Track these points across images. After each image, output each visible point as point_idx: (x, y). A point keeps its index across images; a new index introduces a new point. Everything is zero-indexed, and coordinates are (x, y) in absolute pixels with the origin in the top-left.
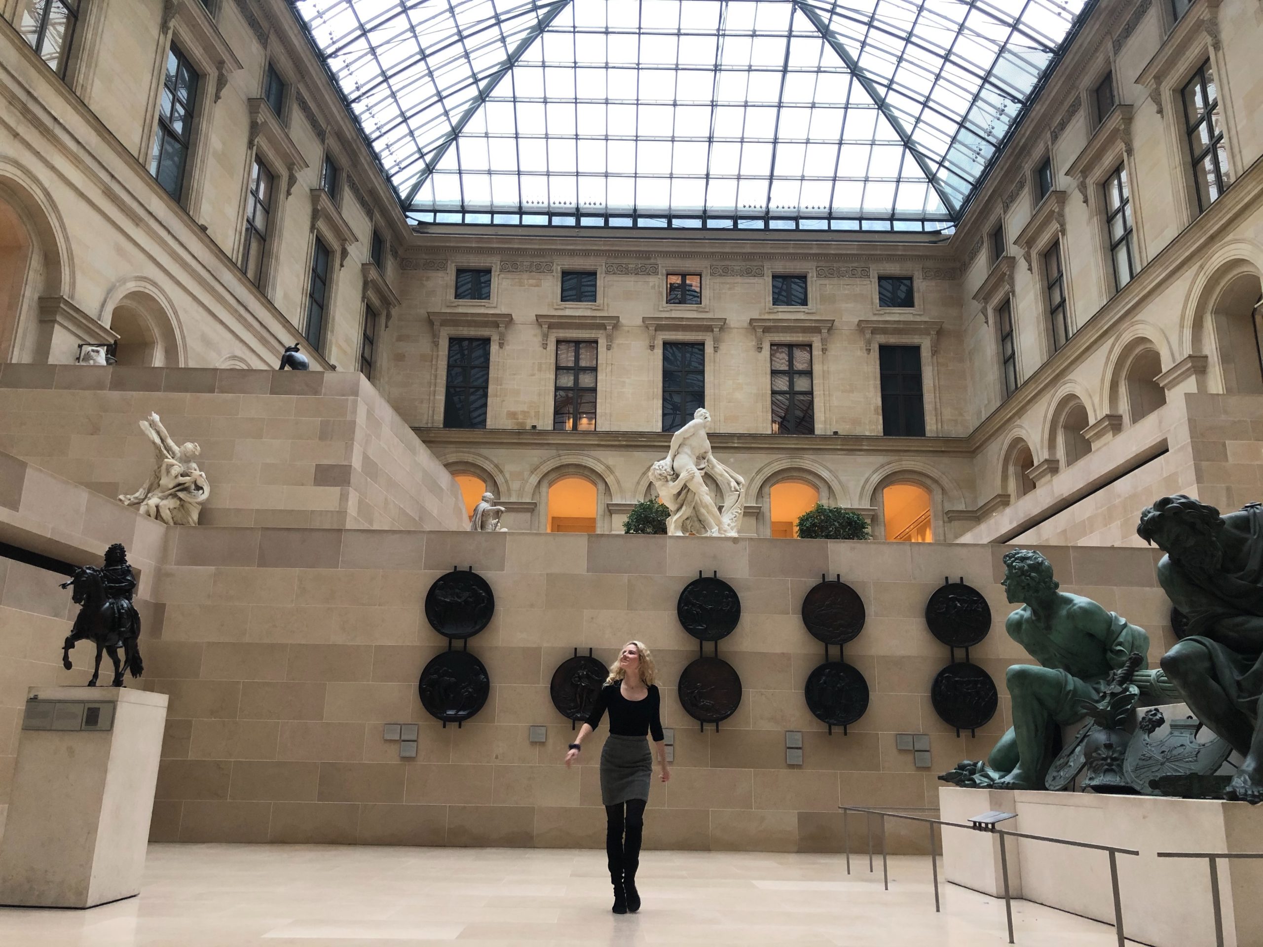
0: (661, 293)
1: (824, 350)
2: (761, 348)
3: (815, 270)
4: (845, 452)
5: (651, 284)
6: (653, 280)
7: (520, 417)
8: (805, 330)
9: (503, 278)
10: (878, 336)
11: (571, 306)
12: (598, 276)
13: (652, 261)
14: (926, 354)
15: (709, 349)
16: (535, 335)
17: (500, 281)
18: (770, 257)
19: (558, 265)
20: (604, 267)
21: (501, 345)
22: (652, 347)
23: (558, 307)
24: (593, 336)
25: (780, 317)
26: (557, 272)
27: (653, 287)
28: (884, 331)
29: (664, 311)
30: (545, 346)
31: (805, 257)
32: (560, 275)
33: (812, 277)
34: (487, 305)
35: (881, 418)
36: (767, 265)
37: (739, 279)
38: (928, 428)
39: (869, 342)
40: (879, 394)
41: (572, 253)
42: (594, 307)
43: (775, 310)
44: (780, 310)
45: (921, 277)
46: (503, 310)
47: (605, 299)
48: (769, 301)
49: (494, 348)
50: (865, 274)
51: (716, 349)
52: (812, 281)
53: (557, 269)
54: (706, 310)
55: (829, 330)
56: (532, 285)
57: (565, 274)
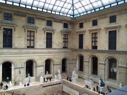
5: (106, 20)
7: (87, 47)
9: (85, 24)
12: (98, 20)
15: (117, 32)
22: (106, 33)
26: (92, 21)
29: (109, 25)
30: (90, 35)
42: (97, 27)
46: (85, 30)
47: (99, 24)
49: (84, 36)
51: (119, 32)
56: (88, 24)
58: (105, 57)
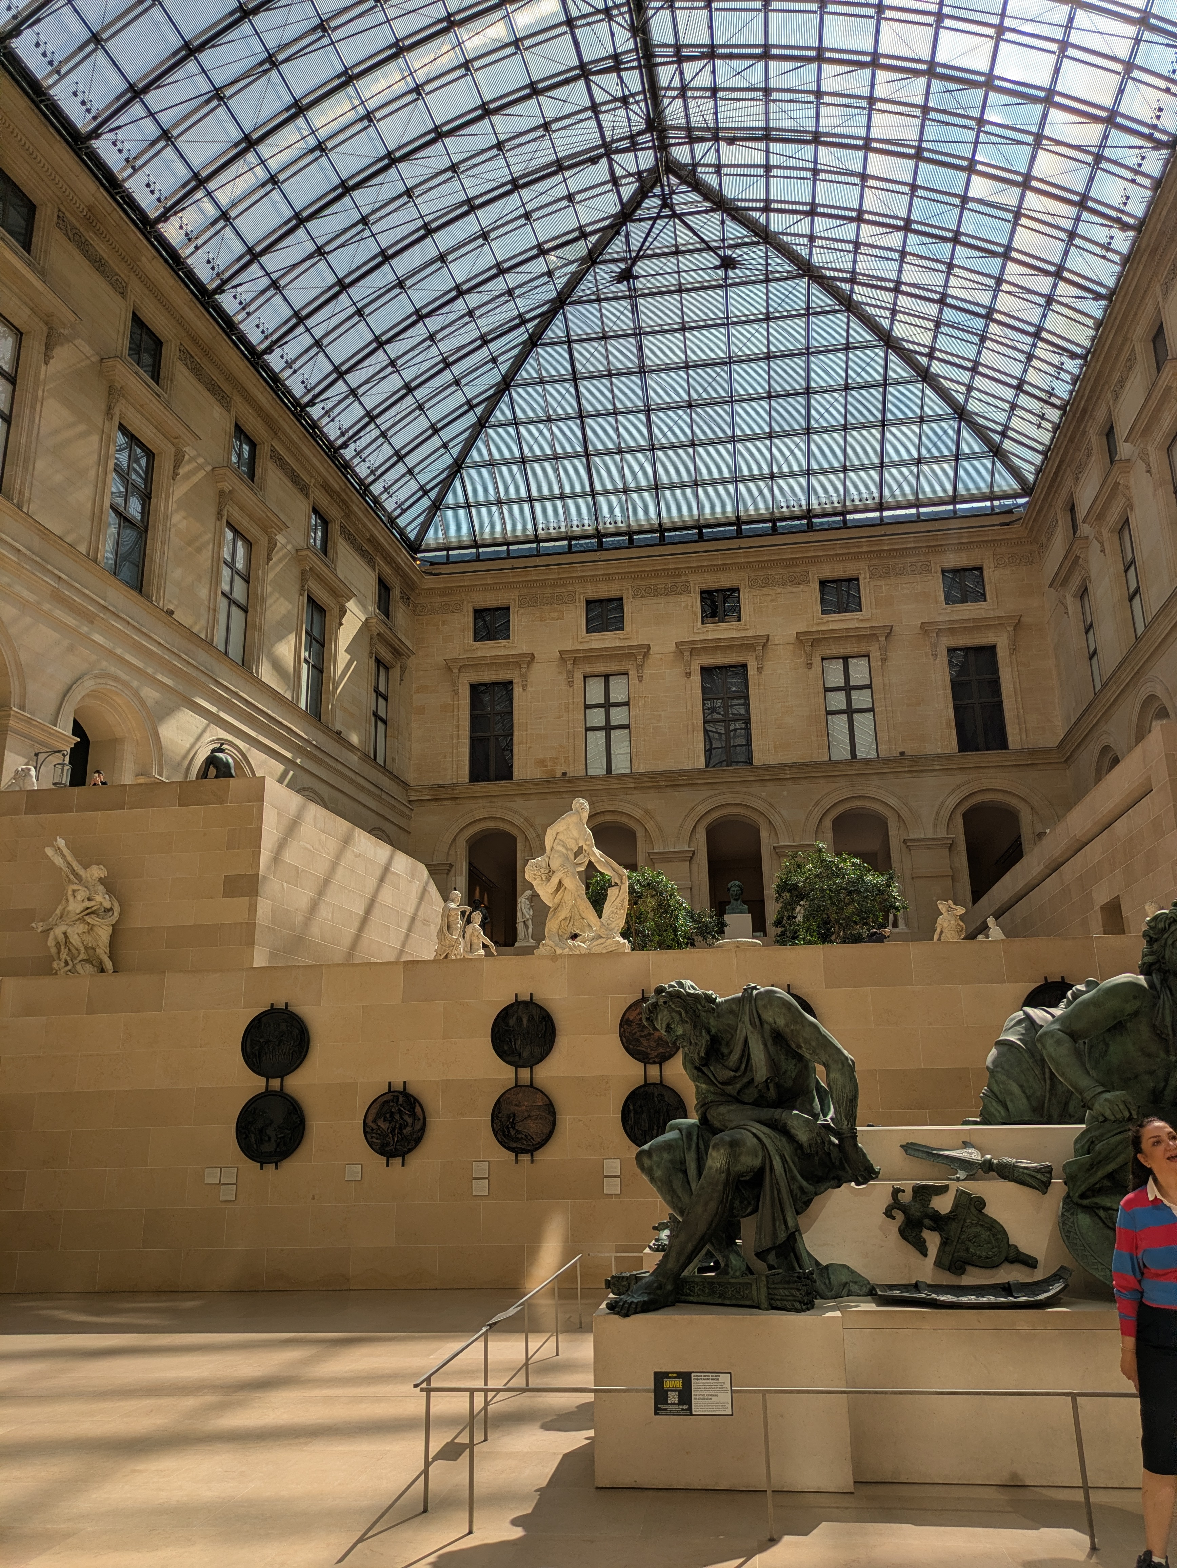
0: (695, 613)
1: (884, 660)
2: (811, 664)
3: (867, 570)
4: (914, 774)
5: (683, 604)
6: (684, 600)
7: (549, 764)
8: (860, 638)
9: (522, 614)
10: (945, 639)
11: (597, 638)
12: (625, 601)
13: (683, 578)
14: (1002, 654)
15: (752, 671)
16: (560, 673)
17: (519, 619)
18: (815, 560)
19: (581, 594)
20: (630, 591)
21: (524, 687)
22: (688, 675)
23: (583, 640)
24: (623, 667)
25: (831, 628)
26: (580, 602)
27: (686, 607)
28: (952, 631)
29: (699, 633)
30: (570, 684)
31: (856, 556)
32: (584, 604)
33: (865, 578)
34: (507, 645)
35: (954, 732)
36: (812, 570)
37: (782, 590)
38: (1010, 739)
39: (934, 646)
40: (951, 705)
41: (594, 579)
42: (622, 636)
43: (825, 620)
44: (830, 619)
45: (992, 565)
46: (524, 649)
47: (634, 625)
48: (817, 611)
49: (517, 691)
50: (926, 569)
51: (760, 670)
52: (864, 583)
53: (579, 599)
54: (747, 627)
55: (886, 637)
56: (553, 619)
57: (589, 602)
58: (693, 809)
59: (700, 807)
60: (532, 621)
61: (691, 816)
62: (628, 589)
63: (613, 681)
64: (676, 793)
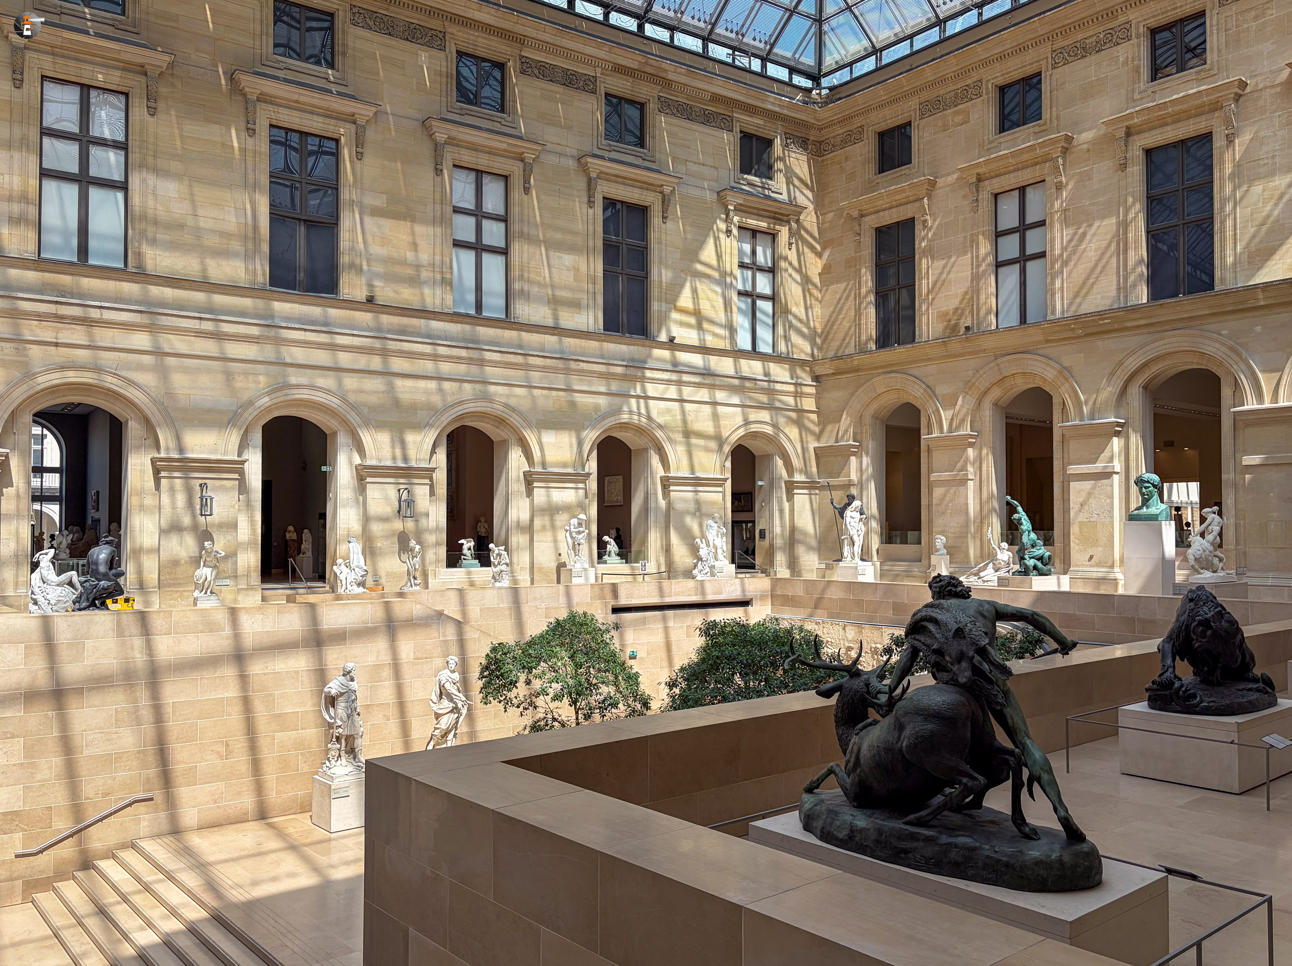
0: (1137, 70)
6: (1123, 52)
9: (925, 128)
11: (1011, 137)
12: (1042, 77)
13: (1122, 20)
15: (1218, 142)
16: (965, 197)
17: (921, 133)
19: (991, 81)
20: (1050, 59)
21: (924, 223)
23: (989, 146)
24: (1040, 174)
26: (988, 93)
27: (1126, 64)
30: (975, 210)
32: (995, 94)
34: (907, 172)
41: (1003, 57)
46: (926, 173)
47: (1054, 109)
49: (919, 230)
51: (1232, 137)
53: (987, 88)
54: (1212, 72)
56: (957, 125)
57: (1001, 90)
59: (1131, 360)
60: (935, 133)
61: (1118, 373)
62: (1047, 58)
63: (1030, 194)
64: (1099, 343)
